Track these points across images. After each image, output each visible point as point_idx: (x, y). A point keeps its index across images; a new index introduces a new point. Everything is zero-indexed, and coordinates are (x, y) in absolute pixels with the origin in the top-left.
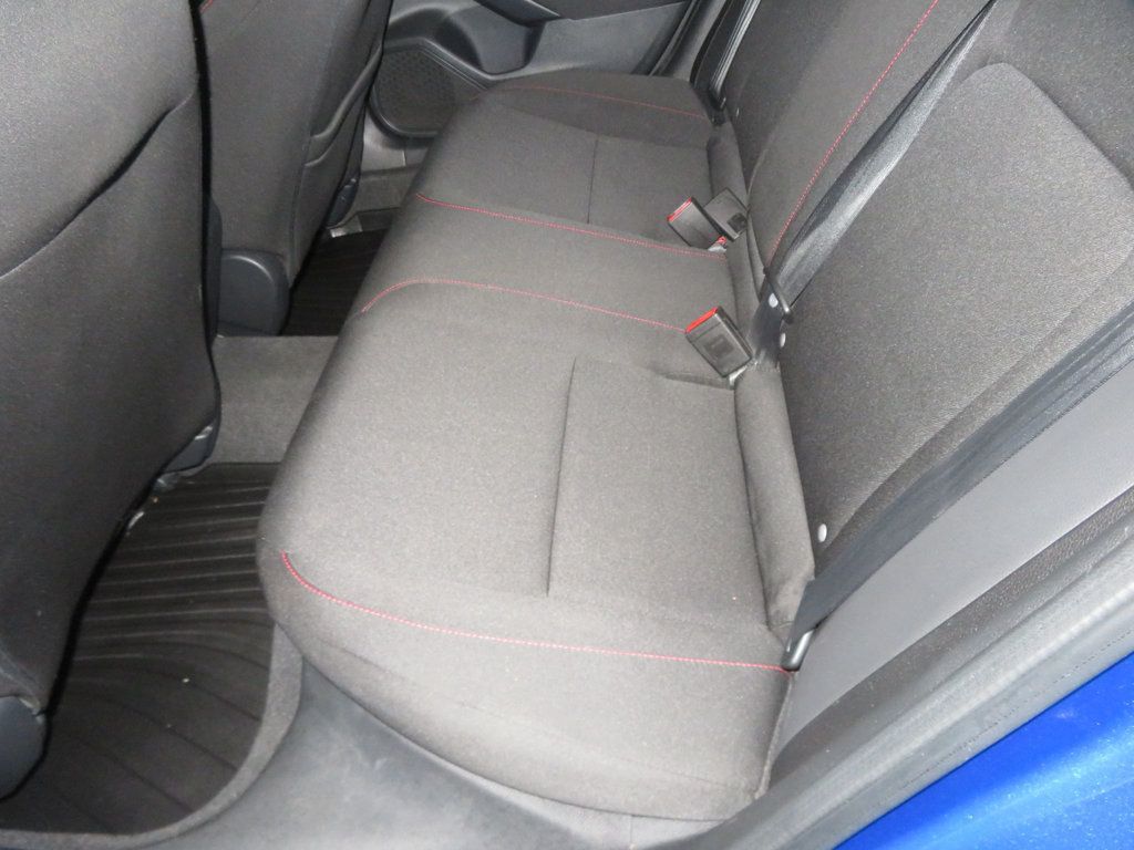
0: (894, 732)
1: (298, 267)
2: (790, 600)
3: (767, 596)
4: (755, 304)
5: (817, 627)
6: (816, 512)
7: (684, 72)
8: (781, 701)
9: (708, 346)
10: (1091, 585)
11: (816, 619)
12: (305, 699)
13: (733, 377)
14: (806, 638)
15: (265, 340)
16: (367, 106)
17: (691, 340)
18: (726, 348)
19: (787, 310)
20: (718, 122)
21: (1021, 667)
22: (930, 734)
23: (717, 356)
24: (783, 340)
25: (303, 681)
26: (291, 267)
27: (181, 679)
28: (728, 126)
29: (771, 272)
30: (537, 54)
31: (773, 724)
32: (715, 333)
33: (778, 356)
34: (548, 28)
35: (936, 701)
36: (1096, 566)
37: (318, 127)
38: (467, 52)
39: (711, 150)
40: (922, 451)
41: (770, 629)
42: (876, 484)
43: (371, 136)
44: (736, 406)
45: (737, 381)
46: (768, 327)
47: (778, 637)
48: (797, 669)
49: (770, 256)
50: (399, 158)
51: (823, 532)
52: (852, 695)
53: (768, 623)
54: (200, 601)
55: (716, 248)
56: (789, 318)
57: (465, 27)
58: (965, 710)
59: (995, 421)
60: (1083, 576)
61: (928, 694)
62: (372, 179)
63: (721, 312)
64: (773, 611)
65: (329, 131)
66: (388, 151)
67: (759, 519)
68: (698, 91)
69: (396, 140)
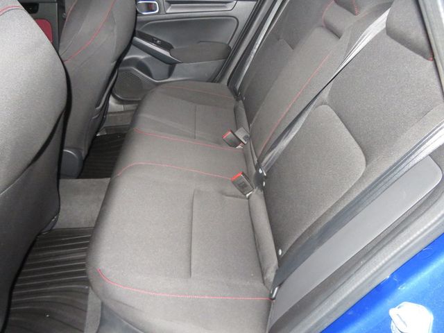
0: (306, 321)
1: (86, 153)
2: (271, 275)
3: (263, 273)
4: (254, 171)
5: (280, 286)
6: (278, 245)
7: (225, 81)
8: (270, 310)
9: (239, 185)
10: (354, 278)
11: (280, 283)
12: (103, 322)
13: (247, 195)
14: (277, 289)
15: (75, 181)
16: (111, 92)
17: (233, 182)
18: (245, 186)
19: (265, 174)
20: (237, 100)
21: (338, 301)
22: (315, 321)
23: (243, 188)
24: (264, 184)
25: (102, 314)
26: (84, 153)
27: (45, 316)
28: (241, 102)
29: (260, 161)
30: (173, 74)
31: (267, 319)
32: (241, 181)
33: (263, 189)
34: (177, 65)
35: (317, 311)
36: (355, 272)
37: (98, 105)
38: (148, 73)
39: (235, 110)
40: (309, 228)
41: (264, 284)
42: (296, 238)
43: (112, 101)
44: (249, 206)
45: (249, 196)
46: (259, 179)
47: (267, 288)
48: (274, 299)
49: (259, 155)
50: (121, 107)
51: (280, 252)
52: (292, 309)
53: (264, 282)
54: (51, 284)
55: (239, 147)
56: (266, 177)
57: (147, 64)
58: (324, 314)
59: (329, 223)
60: (352, 275)
61: (314, 309)
62: (110, 115)
63: (243, 174)
64: (265, 278)
65: (101, 106)
66: (117, 105)
67: (259, 246)
68: (230, 89)
69: (121, 101)
